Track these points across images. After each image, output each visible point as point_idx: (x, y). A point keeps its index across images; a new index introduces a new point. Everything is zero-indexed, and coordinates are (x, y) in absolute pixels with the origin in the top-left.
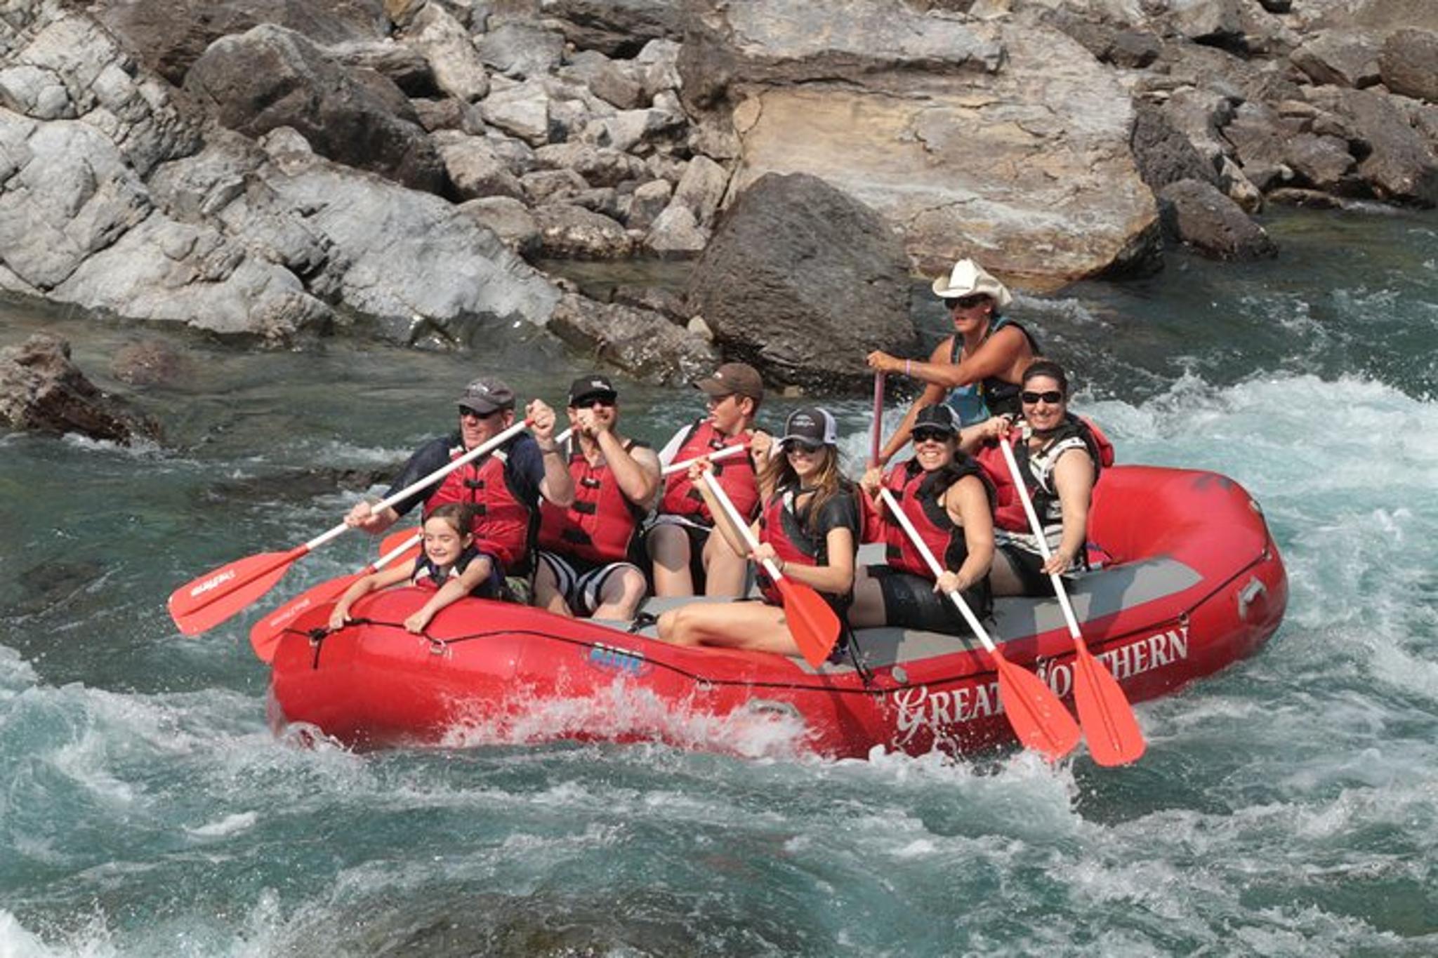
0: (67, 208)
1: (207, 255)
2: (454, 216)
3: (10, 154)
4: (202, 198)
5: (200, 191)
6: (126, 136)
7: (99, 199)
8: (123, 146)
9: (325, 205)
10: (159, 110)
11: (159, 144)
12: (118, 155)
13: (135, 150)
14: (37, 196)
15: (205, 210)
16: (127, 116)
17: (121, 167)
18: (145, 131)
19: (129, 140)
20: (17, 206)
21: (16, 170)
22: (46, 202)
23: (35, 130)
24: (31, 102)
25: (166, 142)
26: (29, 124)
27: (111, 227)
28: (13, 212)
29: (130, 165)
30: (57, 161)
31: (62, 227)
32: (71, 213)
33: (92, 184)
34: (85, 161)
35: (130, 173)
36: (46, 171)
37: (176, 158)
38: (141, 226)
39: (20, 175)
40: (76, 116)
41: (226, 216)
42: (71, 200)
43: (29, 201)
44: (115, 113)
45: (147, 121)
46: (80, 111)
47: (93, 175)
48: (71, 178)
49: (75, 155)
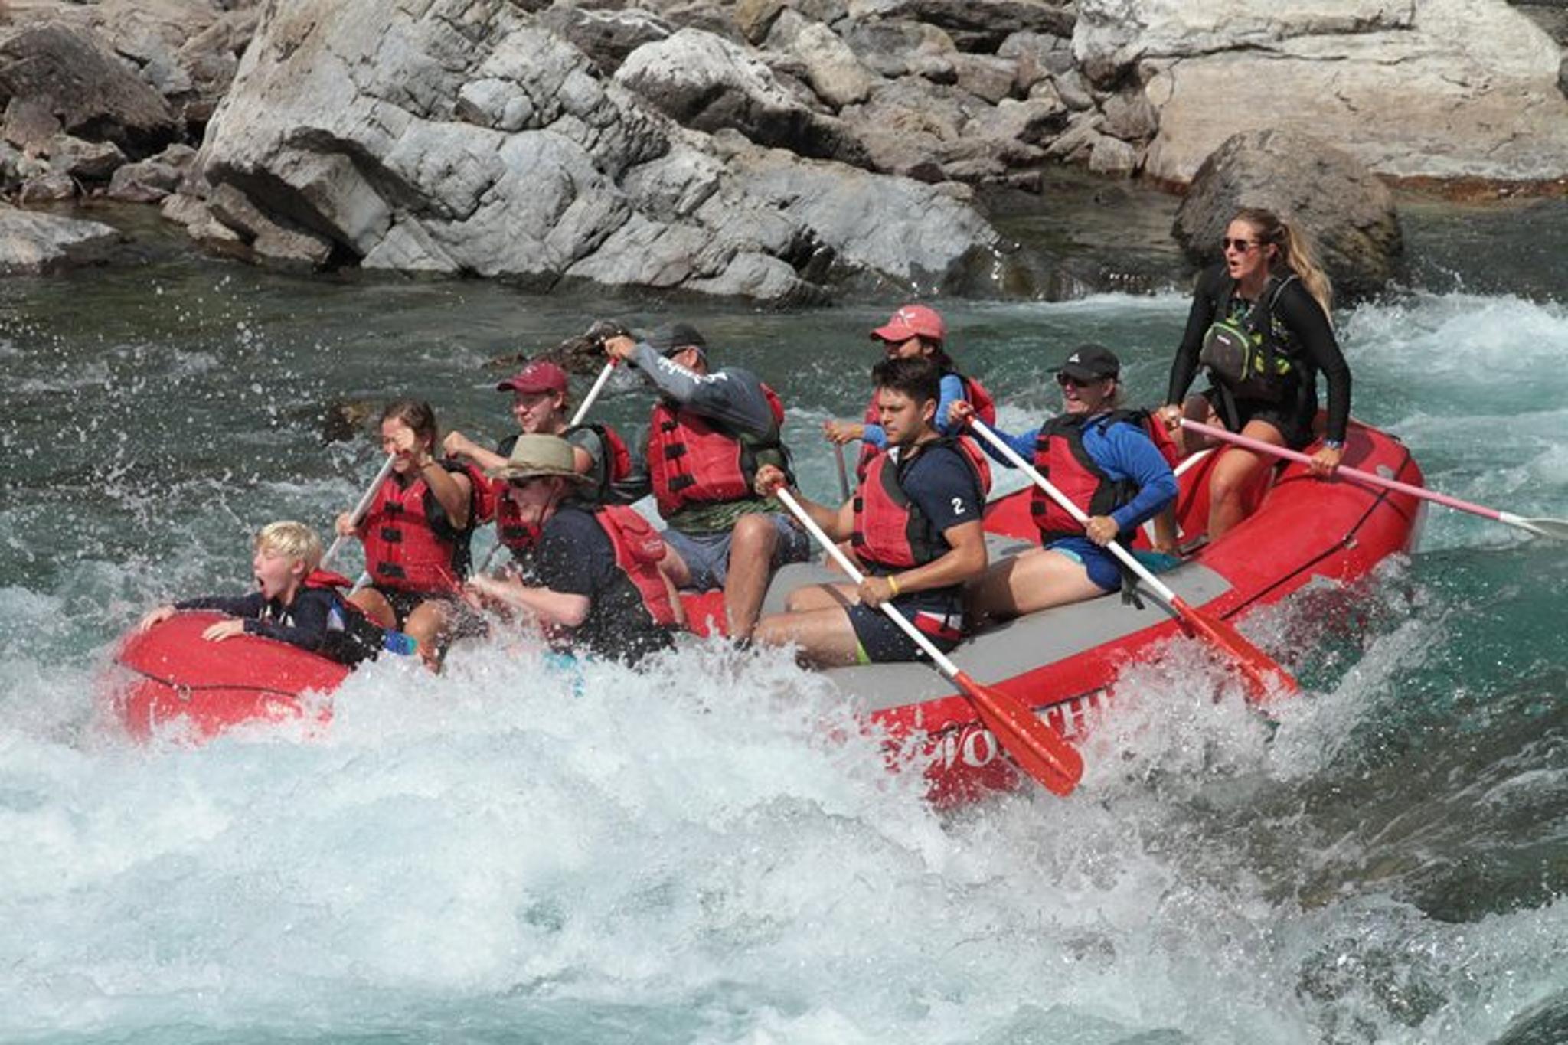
0: (548, 218)
1: (700, 251)
2: (932, 197)
3: (484, 167)
4: (676, 199)
5: (674, 191)
6: (596, 141)
7: (579, 204)
8: (594, 152)
9: (796, 197)
10: (627, 113)
11: (628, 148)
12: (589, 162)
13: (606, 155)
14: (514, 208)
15: (682, 210)
16: (596, 121)
17: (595, 174)
18: (615, 135)
19: (599, 146)
20: (494, 218)
21: (491, 183)
22: (523, 214)
23: (503, 142)
24: (497, 114)
25: (634, 146)
26: (497, 136)
27: (594, 233)
28: (489, 227)
29: (601, 170)
30: (530, 172)
31: (542, 237)
32: (551, 221)
33: (571, 191)
34: (562, 168)
35: (606, 179)
36: (521, 182)
37: (645, 161)
38: (624, 230)
39: (495, 187)
40: (541, 126)
41: (703, 213)
42: (551, 209)
43: (506, 213)
44: (583, 119)
45: (616, 125)
46: (545, 120)
47: (572, 181)
48: (548, 187)
49: (551, 163)
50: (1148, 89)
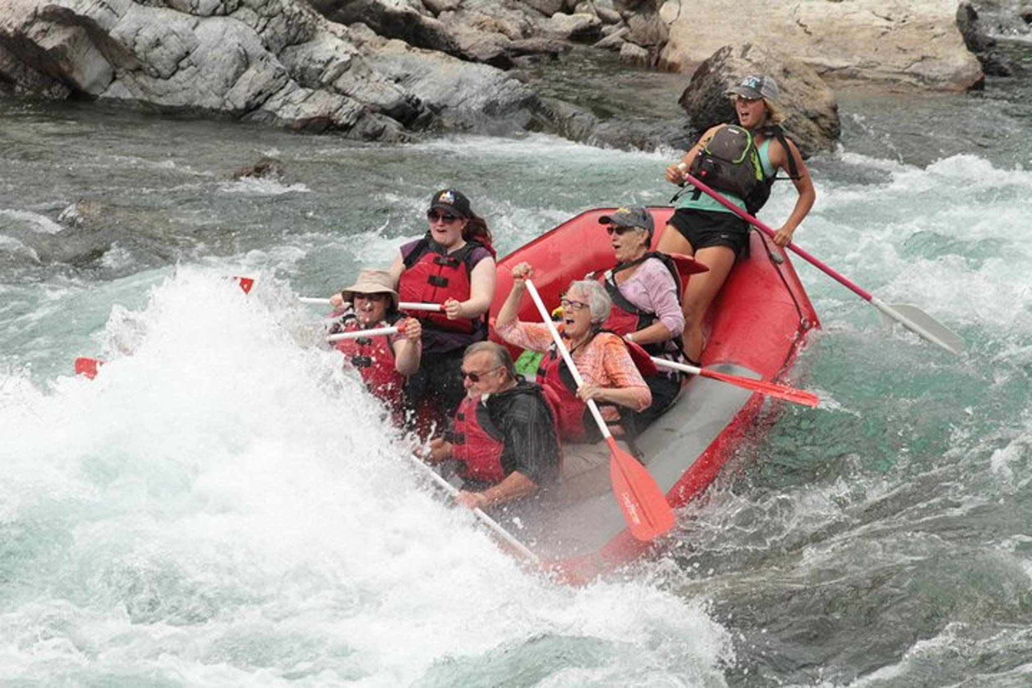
0: (227, 80)
1: (337, 110)
2: (506, 80)
3: (183, 41)
4: (321, 72)
5: (319, 66)
6: (265, 27)
7: (251, 72)
8: (263, 35)
9: (408, 75)
10: (288, 7)
11: (288, 33)
12: (260, 42)
13: (272, 38)
14: (203, 72)
15: (324, 80)
16: (266, 13)
17: (264, 50)
18: (278, 24)
19: (267, 30)
20: (188, 79)
21: (188, 54)
22: (209, 77)
23: (197, 24)
24: (194, 3)
25: (292, 33)
26: (193, 20)
27: (260, 93)
28: (184, 85)
29: (268, 48)
30: (216, 46)
31: (223, 95)
32: (230, 83)
33: (245, 61)
34: (239, 45)
35: (271, 55)
36: (209, 54)
37: (299, 43)
38: (282, 93)
39: (191, 57)
40: (225, 14)
41: (340, 84)
42: (230, 74)
43: (197, 76)
44: (256, 11)
45: (280, 16)
46: (229, 10)
47: (246, 55)
48: (228, 58)
49: (232, 42)
50: (662, 11)
